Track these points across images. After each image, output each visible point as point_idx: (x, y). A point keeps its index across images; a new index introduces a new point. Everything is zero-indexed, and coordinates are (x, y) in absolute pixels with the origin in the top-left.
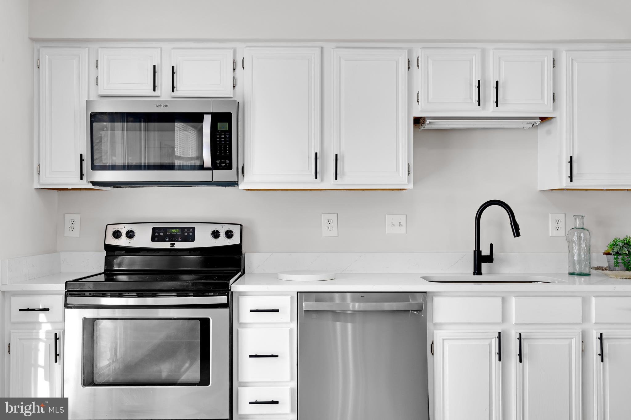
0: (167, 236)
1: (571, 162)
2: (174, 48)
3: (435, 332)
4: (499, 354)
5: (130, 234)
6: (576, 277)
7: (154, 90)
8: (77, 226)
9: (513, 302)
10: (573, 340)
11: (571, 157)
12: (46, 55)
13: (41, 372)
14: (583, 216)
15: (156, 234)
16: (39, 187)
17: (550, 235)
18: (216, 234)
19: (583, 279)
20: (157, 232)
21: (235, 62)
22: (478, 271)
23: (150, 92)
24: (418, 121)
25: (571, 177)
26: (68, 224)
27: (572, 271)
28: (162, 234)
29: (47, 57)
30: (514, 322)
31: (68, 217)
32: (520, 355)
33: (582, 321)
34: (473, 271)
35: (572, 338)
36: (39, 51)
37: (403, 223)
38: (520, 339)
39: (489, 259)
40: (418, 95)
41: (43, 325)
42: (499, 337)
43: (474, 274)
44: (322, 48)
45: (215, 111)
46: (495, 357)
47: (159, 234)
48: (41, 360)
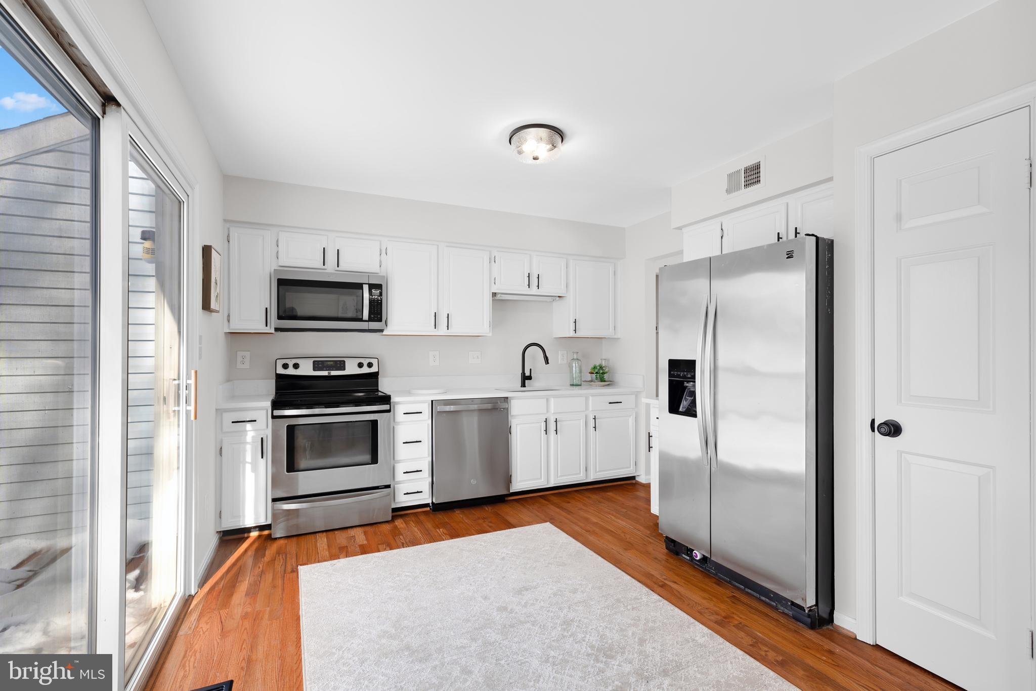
0: (325, 367)
1: (575, 322)
2: (337, 237)
3: (512, 420)
4: (546, 431)
5: (296, 366)
6: (574, 387)
7: (324, 265)
8: (247, 360)
9: (552, 400)
10: (581, 421)
11: (575, 320)
12: (235, 233)
13: (248, 467)
14: (578, 353)
15: (316, 366)
16: (228, 331)
17: (559, 363)
18: (360, 365)
19: (577, 387)
20: (316, 364)
21: (381, 250)
22: (523, 385)
23: (320, 265)
24: (494, 294)
25: (575, 330)
26: (239, 359)
27: (572, 383)
28: (320, 366)
29: (236, 234)
30: (552, 412)
31: (240, 354)
32: (556, 431)
33: (586, 410)
34: (521, 385)
35: (580, 420)
36: (229, 229)
37: (480, 357)
38: (556, 421)
39: (530, 378)
40: (495, 279)
41: (249, 432)
42: (546, 421)
43: (521, 387)
44: (438, 246)
45: (370, 283)
46: (543, 432)
47: (318, 365)
48: (249, 458)
